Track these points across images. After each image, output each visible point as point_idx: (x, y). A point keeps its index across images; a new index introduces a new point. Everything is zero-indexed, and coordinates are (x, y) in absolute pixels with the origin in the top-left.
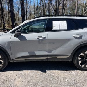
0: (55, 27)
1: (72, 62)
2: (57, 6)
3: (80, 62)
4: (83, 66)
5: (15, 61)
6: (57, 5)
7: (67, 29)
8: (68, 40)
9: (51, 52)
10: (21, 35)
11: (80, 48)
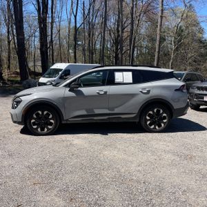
1: (139, 122)
2: (118, 31)
3: (148, 122)
4: (153, 127)
5: (68, 122)
6: (120, 29)
7: (131, 82)
8: (133, 95)
9: (113, 110)
10: (79, 89)
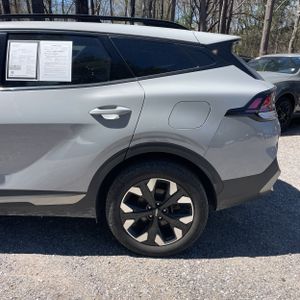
0: (19, 68)
4: (144, 237)
11: (120, 164)
